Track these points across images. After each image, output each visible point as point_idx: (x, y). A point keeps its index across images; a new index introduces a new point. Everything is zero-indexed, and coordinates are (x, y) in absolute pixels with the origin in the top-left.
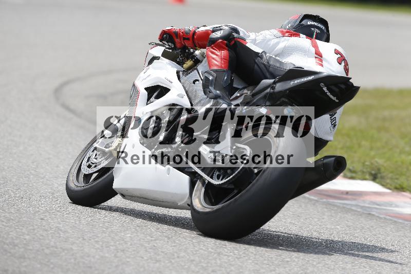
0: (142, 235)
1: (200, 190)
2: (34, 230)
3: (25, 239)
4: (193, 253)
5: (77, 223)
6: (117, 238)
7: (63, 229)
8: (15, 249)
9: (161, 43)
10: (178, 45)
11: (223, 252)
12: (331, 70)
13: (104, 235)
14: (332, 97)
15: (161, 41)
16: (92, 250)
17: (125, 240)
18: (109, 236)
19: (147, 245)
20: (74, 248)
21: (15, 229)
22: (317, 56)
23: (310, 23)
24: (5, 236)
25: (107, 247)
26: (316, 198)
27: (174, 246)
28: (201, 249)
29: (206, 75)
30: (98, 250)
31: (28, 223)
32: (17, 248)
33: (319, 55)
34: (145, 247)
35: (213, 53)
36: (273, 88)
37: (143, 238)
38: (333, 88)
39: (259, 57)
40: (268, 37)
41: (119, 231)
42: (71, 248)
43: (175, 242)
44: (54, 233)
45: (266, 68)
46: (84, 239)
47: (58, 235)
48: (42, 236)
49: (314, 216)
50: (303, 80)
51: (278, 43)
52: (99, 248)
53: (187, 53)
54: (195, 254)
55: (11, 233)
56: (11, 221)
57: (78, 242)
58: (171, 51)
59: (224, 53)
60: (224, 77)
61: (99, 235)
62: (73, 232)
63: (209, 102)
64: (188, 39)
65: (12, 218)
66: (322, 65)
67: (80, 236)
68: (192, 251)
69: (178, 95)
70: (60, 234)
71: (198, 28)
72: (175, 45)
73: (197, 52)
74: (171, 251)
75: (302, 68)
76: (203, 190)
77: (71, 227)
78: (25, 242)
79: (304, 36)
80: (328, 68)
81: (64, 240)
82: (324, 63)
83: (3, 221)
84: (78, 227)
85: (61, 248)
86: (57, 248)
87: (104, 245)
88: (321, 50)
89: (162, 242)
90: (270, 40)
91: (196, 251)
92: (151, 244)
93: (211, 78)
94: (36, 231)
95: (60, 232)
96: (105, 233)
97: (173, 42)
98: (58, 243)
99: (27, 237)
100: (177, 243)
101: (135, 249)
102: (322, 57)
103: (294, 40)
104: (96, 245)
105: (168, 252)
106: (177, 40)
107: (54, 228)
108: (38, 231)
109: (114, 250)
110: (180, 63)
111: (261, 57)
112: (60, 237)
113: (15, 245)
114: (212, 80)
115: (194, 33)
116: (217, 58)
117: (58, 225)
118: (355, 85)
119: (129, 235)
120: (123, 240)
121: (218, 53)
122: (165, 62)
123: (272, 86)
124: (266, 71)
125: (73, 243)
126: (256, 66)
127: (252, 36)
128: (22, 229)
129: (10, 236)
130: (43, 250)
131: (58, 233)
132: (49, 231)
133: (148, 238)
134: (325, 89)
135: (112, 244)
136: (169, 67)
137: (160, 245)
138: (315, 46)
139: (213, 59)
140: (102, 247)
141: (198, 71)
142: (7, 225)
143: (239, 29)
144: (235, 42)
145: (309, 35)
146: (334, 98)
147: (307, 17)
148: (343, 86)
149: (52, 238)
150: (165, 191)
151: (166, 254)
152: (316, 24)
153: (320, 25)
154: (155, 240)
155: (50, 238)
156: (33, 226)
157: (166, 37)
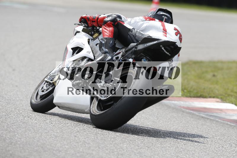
0: (133, 146)
1: (96, 102)
2: (71, 142)
3: (66, 148)
4: (162, 156)
5: (96, 138)
6: (118, 147)
7: (87, 142)
8: (60, 153)
9: (80, 24)
10: (90, 25)
11: (180, 155)
12: (171, 39)
13: (111, 145)
14: (167, 52)
15: (80, 22)
16: (104, 154)
17: (123, 148)
18: (114, 146)
19: (136, 151)
20: (93, 153)
21: (60, 142)
22: (164, 31)
23: (161, 13)
24: (54, 146)
25: (112, 152)
26: (234, 125)
27: (151, 152)
28: (167, 154)
29: (101, 41)
30: (108, 154)
31: (67, 138)
32: (61, 152)
33: (165, 31)
34: (135, 153)
35: (105, 29)
36: (136, 48)
37: (134, 147)
38: (167, 48)
39: (131, 31)
40: (138, 21)
41: (119, 143)
42: (92, 153)
43: (152, 150)
44: (82, 144)
45: (134, 37)
46: (99, 148)
47: (84, 145)
48: (75, 146)
49: (233, 135)
50: (151, 43)
51: (143, 24)
52: (108, 153)
53: (95, 29)
54: (163, 157)
55: (57, 144)
56: (58, 137)
57: (96, 149)
58: (86, 28)
59: (111, 29)
60: (111, 42)
61: (108, 146)
62: (93, 144)
63: (102, 55)
64: (95, 21)
65: (58, 135)
66: (166, 36)
67: (97, 146)
68: (162, 155)
69: (87, 52)
70: (86, 145)
71: (100, 16)
72: (88, 25)
73: (101, 29)
74: (150, 155)
75: (151, 37)
76: (97, 103)
77: (92, 141)
78: (65, 149)
79: (158, 20)
80: (169, 38)
81: (88, 148)
82: (167, 35)
83: (53, 138)
84: (96, 141)
85: (86, 153)
86: (84, 153)
87: (111, 151)
88: (167, 28)
89: (144, 150)
90: (138, 22)
91: (165, 155)
92: (138, 151)
93: (103, 42)
94: (72, 143)
95: (85, 143)
96: (112, 144)
97: (87, 23)
98: (84, 150)
99: (67, 147)
100: (153, 150)
101: (129, 153)
102: (166, 31)
103: (152, 22)
104: (106, 151)
105: (148, 155)
106: (89, 22)
107: (82, 142)
108: (73, 143)
109: (117, 154)
110: (92, 35)
111: (132, 31)
112: (85, 146)
113: (60, 151)
114: (104, 43)
115: (98, 18)
116: (107, 32)
117: (84, 140)
118: (179, 46)
119: (125, 146)
120: (122, 148)
121: (108, 29)
122: (82, 34)
123: (136, 47)
124: (134, 39)
125: (93, 150)
126: (129, 36)
127: (129, 20)
128: (64, 142)
129: (57, 146)
130: (76, 154)
131: (85, 144)
132: (79, 143)
133: (136, 147)
134: (163, 48)
135: (115, 151)
136: (84, 37)
137: (143, 151)
138: (163, 26)
139: (105, 32)
140: (110, 152)
141: (99, 39)
142: (55, 139)
143: (122, 16)
144: (118, 22)
145: (161, 20)
146: (168, 53)
147: (160, 10)
148: (172, 47)
149: (81, 147)
150: (80, 104)
151: (147, 157)
152: (165, 14)
153: (167, 14)
154: (141, 148)
155: (80, 147)
156: (70, 140)
157: (83, 20)
